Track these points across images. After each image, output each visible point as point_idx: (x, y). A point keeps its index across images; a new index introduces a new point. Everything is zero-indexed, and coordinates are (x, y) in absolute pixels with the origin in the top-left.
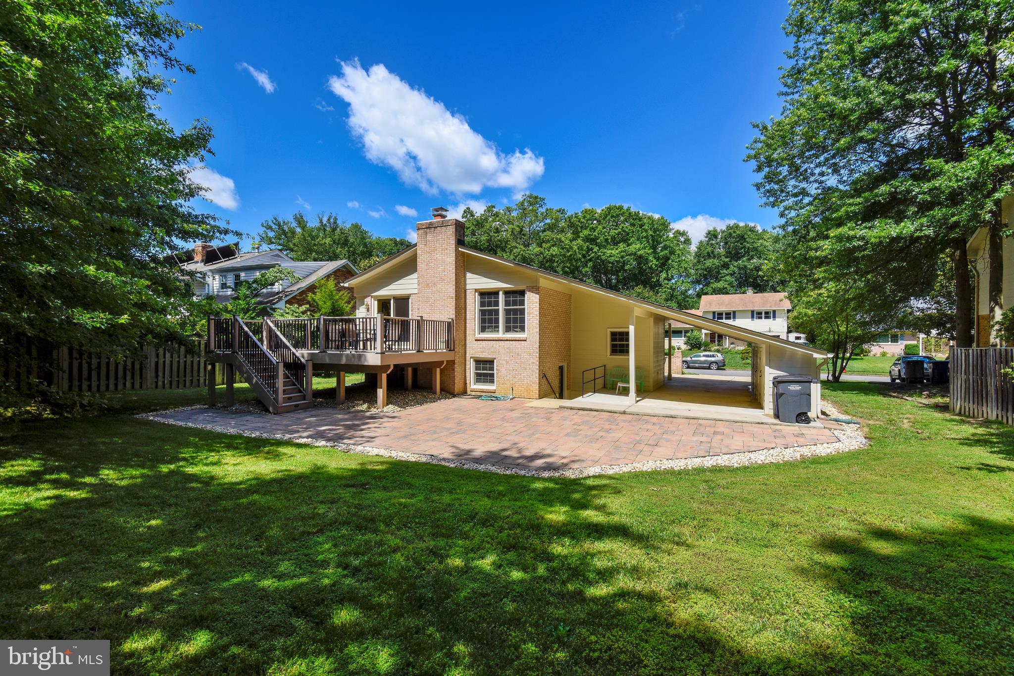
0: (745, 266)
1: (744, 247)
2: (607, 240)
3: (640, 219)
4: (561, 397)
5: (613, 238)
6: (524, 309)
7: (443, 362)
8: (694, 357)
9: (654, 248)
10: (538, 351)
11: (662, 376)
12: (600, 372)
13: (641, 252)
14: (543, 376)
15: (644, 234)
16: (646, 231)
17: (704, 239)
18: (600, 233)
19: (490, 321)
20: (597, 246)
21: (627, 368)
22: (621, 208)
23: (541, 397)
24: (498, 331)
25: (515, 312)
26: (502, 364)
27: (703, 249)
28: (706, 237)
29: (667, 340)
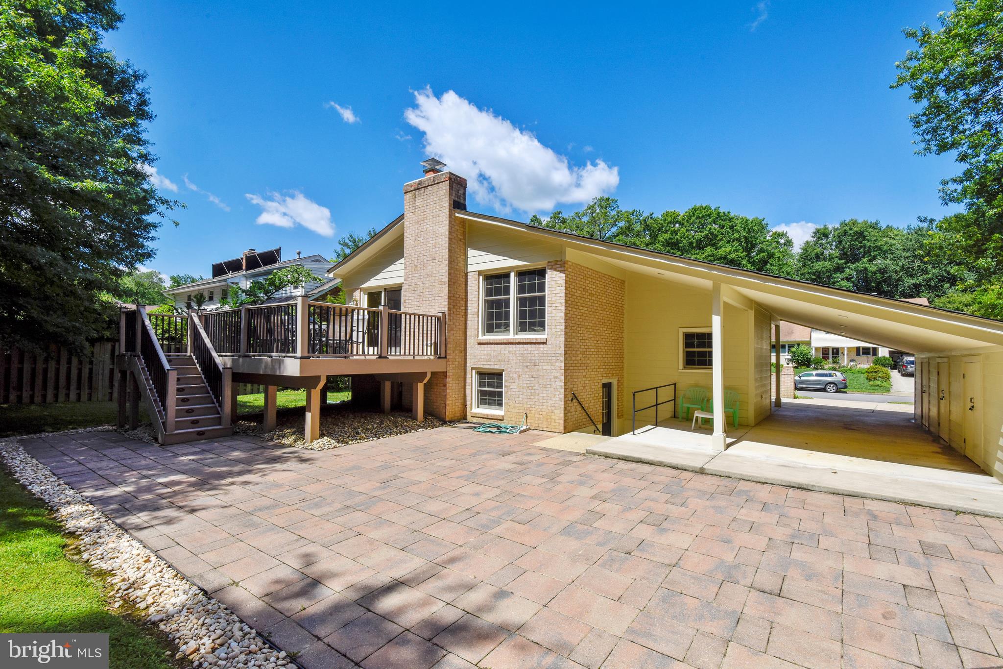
0: (866, 269)
1: (864, 246)
2: (691, 243)
3: (730, 220)
4: (607, 431)
5: (699, 242)
6: (544, 296)
7: (425, 374)
8: (803, 376)
9: (748, 250)
10: (562, 359)
11: (768, 401)
12: (666, 394)
13: (733, 256)
14: (572, 397)
15: (736, 235)
16: (739, 232)
17: (811, 239)
18: (683, 237)
19: (499, 317)
20: (679, 250)
21: (710, 388)
22: (707, 208)
23: (567, 430)
24: (508, 331)
25: (533, 301)
26: (512, 378)
27: (810, 250)
28: (814, 237)
29: (774, 356)
